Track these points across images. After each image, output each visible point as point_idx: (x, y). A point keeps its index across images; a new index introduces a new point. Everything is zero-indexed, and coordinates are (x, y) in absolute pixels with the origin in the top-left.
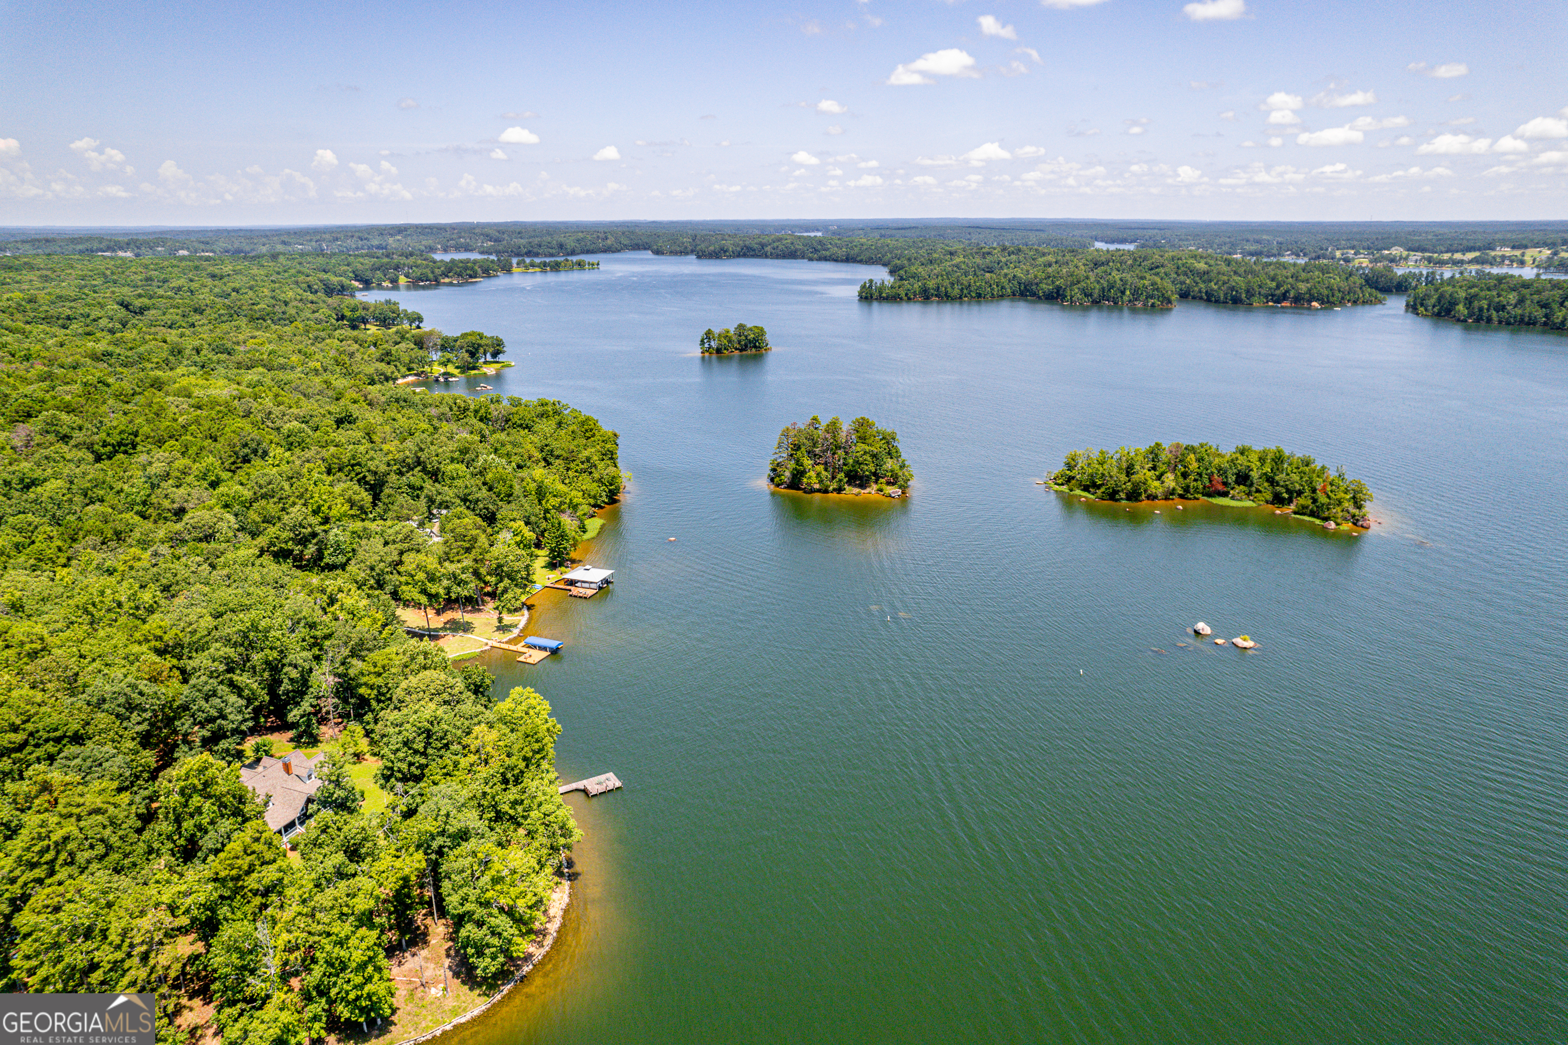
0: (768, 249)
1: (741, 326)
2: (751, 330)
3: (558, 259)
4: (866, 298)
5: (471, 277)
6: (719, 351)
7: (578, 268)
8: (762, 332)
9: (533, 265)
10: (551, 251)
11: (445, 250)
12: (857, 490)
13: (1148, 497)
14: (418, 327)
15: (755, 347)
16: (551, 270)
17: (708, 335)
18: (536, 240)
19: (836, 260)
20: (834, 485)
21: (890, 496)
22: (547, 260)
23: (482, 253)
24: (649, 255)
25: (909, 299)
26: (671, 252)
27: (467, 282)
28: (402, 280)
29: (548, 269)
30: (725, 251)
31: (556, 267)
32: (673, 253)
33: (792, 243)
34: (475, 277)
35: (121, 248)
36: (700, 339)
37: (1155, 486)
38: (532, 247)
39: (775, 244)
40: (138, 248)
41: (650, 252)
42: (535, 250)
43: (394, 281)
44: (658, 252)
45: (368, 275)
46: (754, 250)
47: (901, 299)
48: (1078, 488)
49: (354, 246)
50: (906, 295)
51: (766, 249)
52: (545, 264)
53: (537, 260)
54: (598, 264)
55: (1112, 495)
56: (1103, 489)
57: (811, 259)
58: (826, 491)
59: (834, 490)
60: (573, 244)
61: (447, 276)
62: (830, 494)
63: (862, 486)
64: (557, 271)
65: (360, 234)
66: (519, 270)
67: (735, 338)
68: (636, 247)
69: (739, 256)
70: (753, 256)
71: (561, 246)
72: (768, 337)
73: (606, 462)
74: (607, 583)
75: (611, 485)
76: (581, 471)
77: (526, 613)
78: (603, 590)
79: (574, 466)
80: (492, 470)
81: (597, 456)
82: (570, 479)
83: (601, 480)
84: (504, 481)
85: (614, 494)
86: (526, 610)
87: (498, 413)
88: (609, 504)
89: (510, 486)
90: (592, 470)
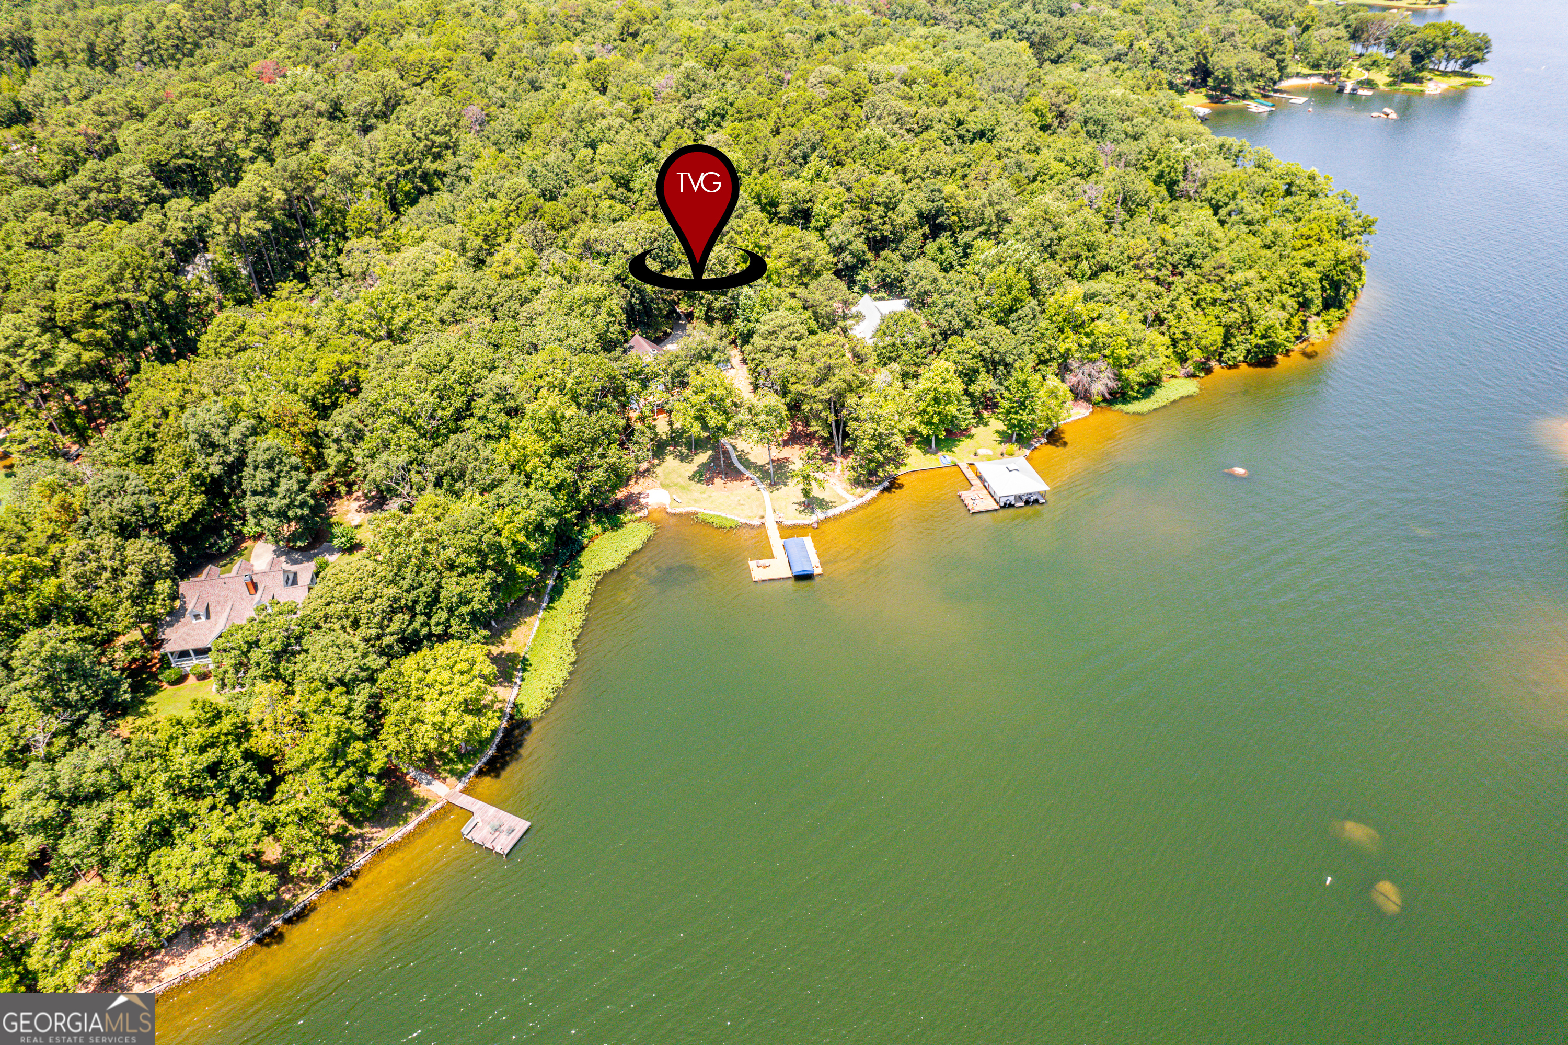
73: (1284, 298)
74: (1027, 503)
75: (1263, 337)
76: (1214, 302)
77: (872, 493)
78: (1011, 510)
79: (1208, 291)
80: (1002, 267)
81: (1265, 285)
82: (1172, 306)
83: (1249, 323)
84: (1010, 288)
85: (1263, 352)
86: (880, 488)
87: (1200, 172)
88: (1250, 365)
89: (1016, 299)
90: (1235, 306)
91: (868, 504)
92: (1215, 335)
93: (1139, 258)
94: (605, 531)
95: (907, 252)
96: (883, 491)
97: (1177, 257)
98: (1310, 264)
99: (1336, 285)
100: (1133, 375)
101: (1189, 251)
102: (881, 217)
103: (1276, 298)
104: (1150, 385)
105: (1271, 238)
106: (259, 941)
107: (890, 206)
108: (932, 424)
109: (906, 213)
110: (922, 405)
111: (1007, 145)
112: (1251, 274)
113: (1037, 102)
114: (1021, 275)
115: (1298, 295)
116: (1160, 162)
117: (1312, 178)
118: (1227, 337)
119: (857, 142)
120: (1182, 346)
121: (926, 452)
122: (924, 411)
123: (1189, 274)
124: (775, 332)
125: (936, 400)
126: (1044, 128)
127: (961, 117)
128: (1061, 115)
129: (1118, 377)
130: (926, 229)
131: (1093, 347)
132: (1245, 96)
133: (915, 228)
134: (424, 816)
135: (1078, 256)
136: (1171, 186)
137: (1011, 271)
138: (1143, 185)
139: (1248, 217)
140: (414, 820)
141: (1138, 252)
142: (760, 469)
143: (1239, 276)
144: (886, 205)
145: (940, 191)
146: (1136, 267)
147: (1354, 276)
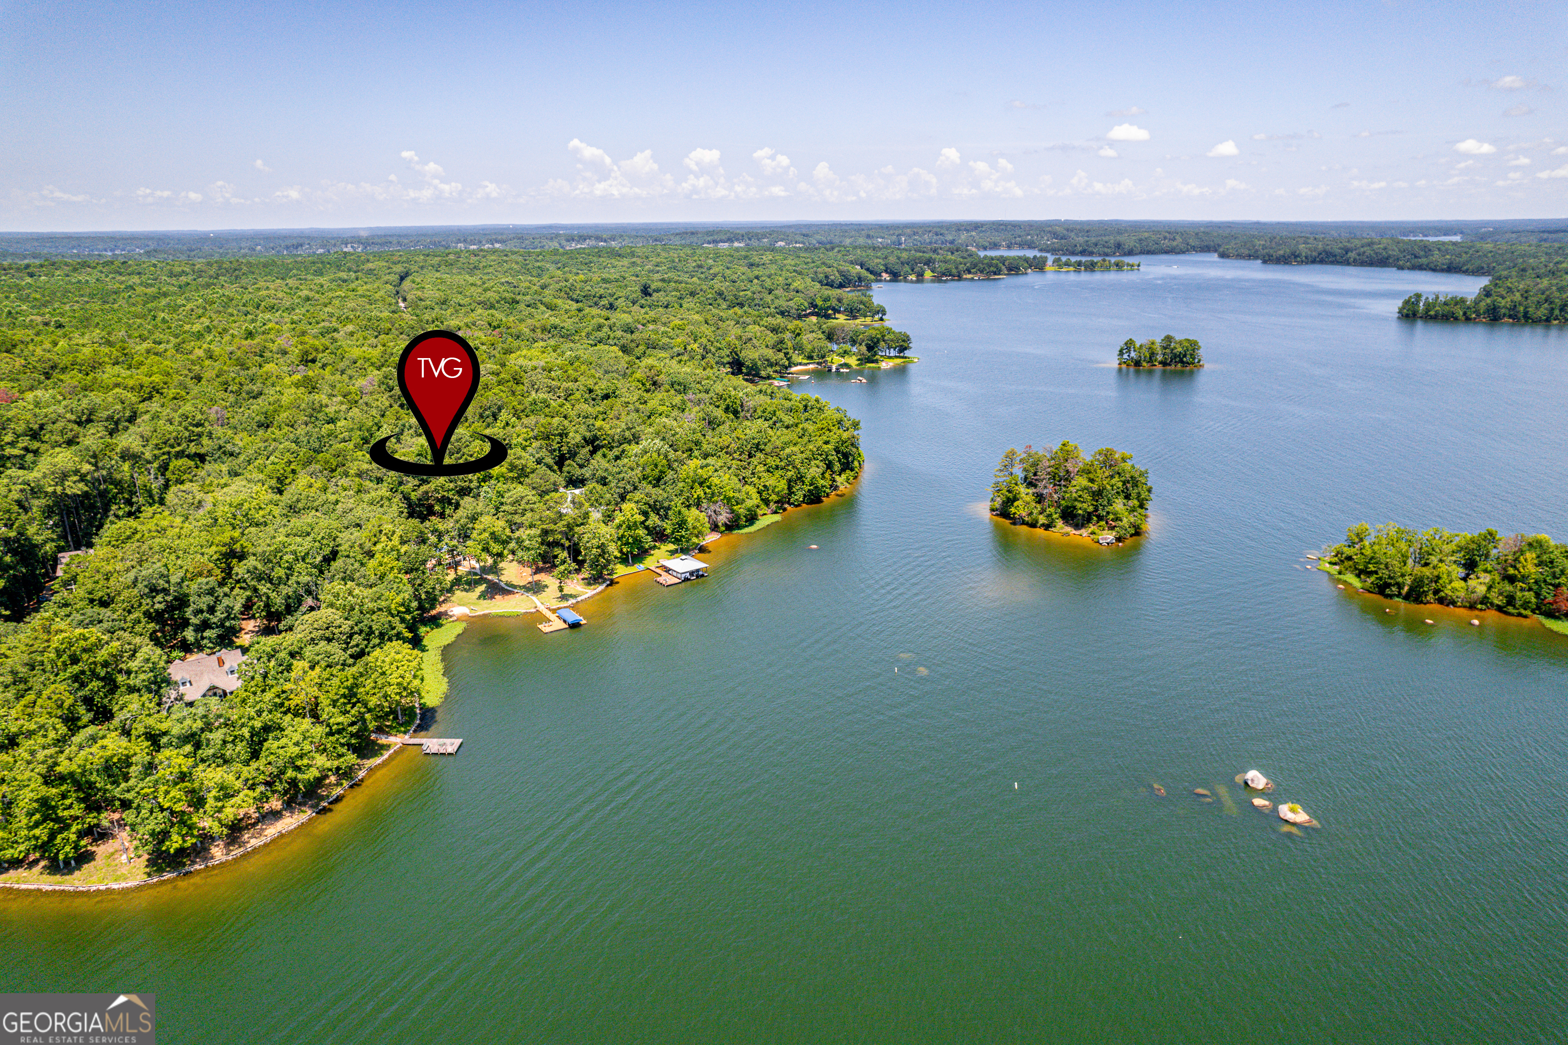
0: (1352, 255)
1: (1169, 339)
2: (1180, 343)
3: (1095, 259)
4: (1407, 316)
5: (995, 274)
6: (1137, 363)
7: (1115, 268)
8: (1194, 345)
9: (1067, 264)
10: (1106, 250)
11: (1009, 247)
12: (1069, 529)
13: (1441, 601)
14: (881, 319)
15: (1182, 361)
16: (1086, 270)
17: (1129, 345)
18: (1093, 240)
19: (1434, 270)
20: (1042, 520)
21: (1098, 542)
22: (1084, 259)
23: (1041, 250)
24: (1214, 257)
25: (1468, 319)
26: (1238, 255)
27: (988, 279)
28: (928, 274)
29: (1083, 268)
30: (1296, 257)
31: (1091, 267)
32: (1239, 256)
33: (1385, 249)
34: (999, 274)
35: (737, 240)
36: (1119, 348)
37: (1456, 587)
38: (1088, 246)
39: (1362, 250)
40: (750, 239)
41: (1216, 255)
42: (1090, 249)
43: (920, 275)
44: (1223, 255)
45: (897, 268)
46: (1335, 256)
47: (1456, 319)
48: (1352, 572)
49: (928, 241)
50: (1465, 314)
51: (1350, 254)
52: (1079, 264)
53: (1074, 259)
54: (1139, 266)
55: (1382, 589)
56: (1373, 578)
57: (1401, 268)
58: (1033, 525)
59: (1043, 525)
60: (1132, 244)
61: (970, 272)
62: (1038, 529)
63: (1077, 527)
64: (1092, 271)
65: (938, 230)
66: (1053, 268)
67: (1159, 350)
68: (1206, 249)
69: (1314, 262)
70: (1332, 263)
71: (1119, 246)
72: (1201, 352)
73: (817, 462)
74: (697, 577)
75: (811, 485)
76: (777, 467)
77: (601, 588)
78: (689, 582)
79: (770, 461)
80: (649, 454)
81: (804, 456)
82: (753, 473)
83: (801, 478)
84: (656, 466)
85: (813, 494)
86: (605, 585)
87: (751, 404)
88: (807, 504)
89: (661, 472)
90: (790, 468)
91: (601, 592)
92: (782, 485)
93: (728, 447)
94: (432, 629)
95: (580, 462)
96: (606, 587)
97: (749, 447)
98: (827, 443)
99: (846, 456)
100: (741, 510)
101: (756, 441)
102: (558, 443)
103: (812, 463)
104: (752, 518)
105: (801, 432)
106: (317, 813)
107: (563, 435)
108: (629, 543)
109: (575, 438)
110: (621, 532)
111: (626, 400)
112: (795, 449)
113: (638, 375)
114: (662, 457)
115: (824, 460)
116: (725, 400)
117: (817, 401)
118: (790, 488)
119: (527, 404)
120: (764, 494)
121: (627, 566)
122: (623, 536)
123: (758, 454)
124: (517, 501)
125: (629, 528)
126: (647, 391)
127: (591, 387)
128: (654, 383)
129: (732, 511)
130: (590, 447)
131: (713, 494)
132: (769, 377)
133: (583, 447)
134: (392, 751)
135: (691, 450)
136: (736, 413)
137: (655, 455)
138: (719, 413)
139: (786, 424)
140: (386, 755)
141: (726, 443)
142: (524, 587)
143: (788, 451)
144: (561, 435)
145: (593, 425)
146: (727, 453)
147: (854, 450)
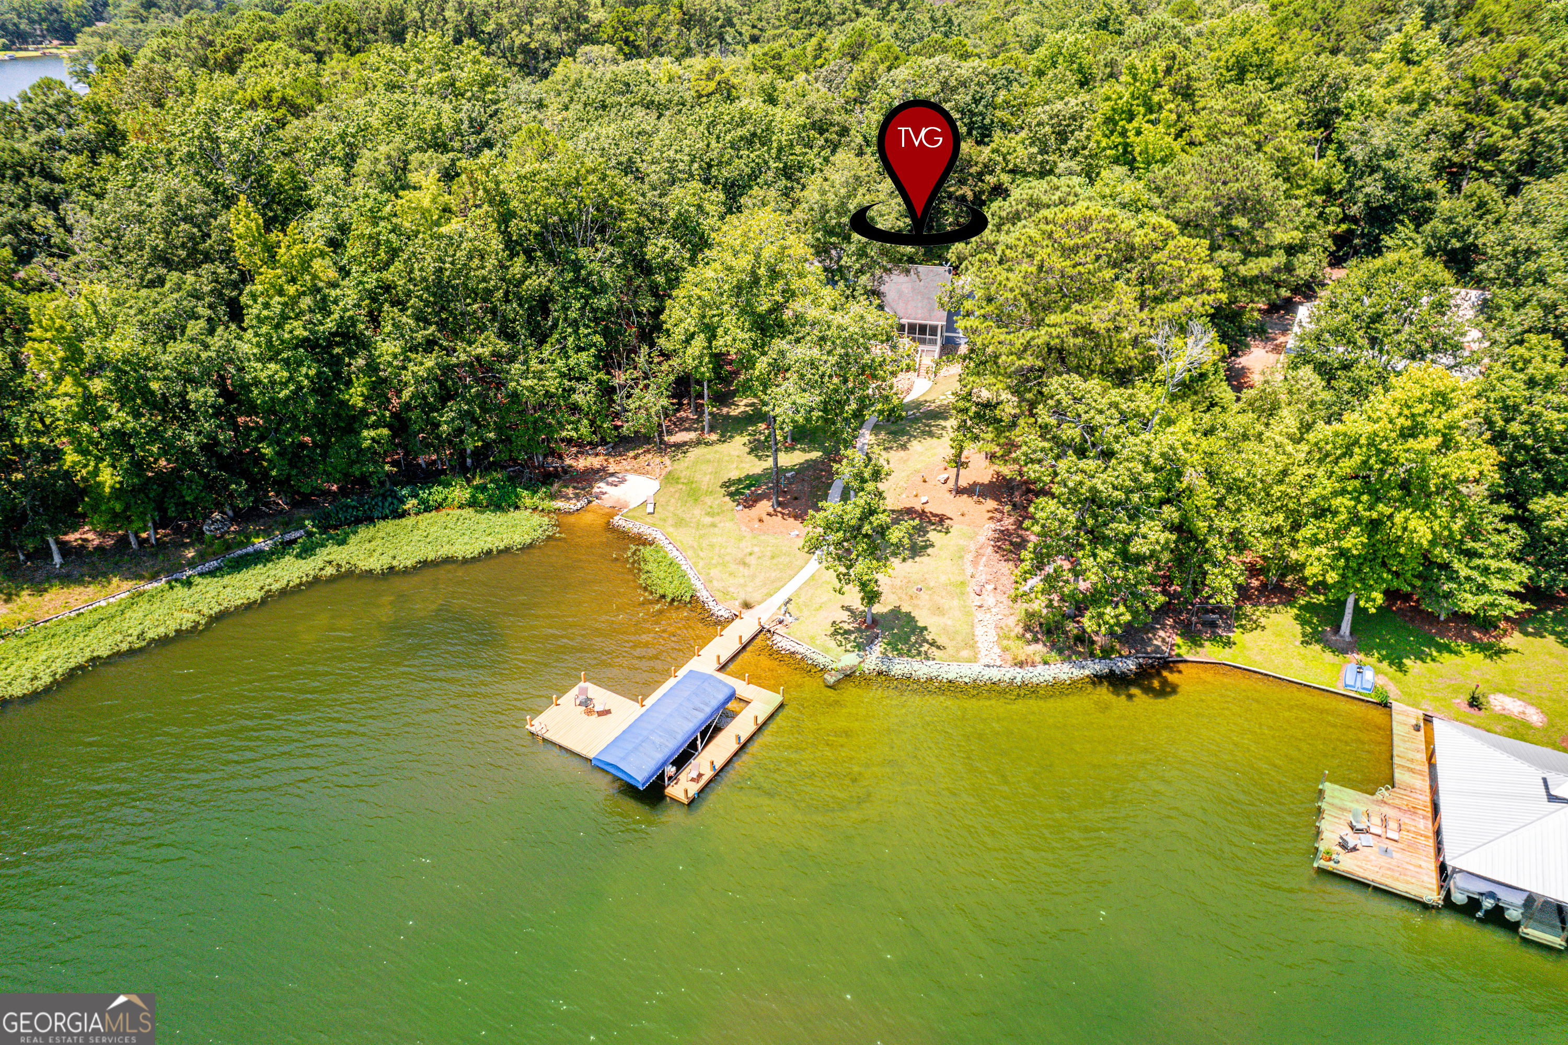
77: (1067, 671)
86: (1099, 667)
96: (1097, 679)
121: (1311, 638)
